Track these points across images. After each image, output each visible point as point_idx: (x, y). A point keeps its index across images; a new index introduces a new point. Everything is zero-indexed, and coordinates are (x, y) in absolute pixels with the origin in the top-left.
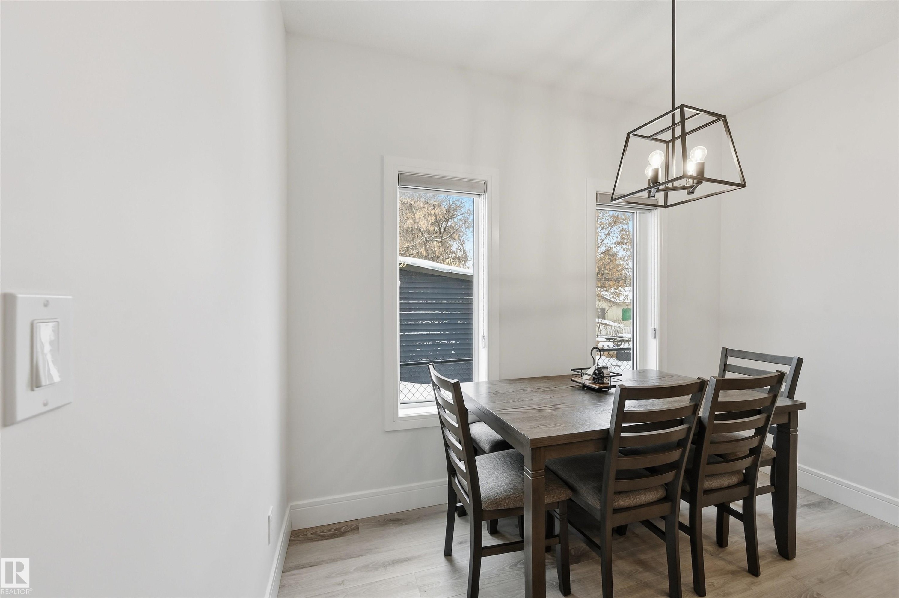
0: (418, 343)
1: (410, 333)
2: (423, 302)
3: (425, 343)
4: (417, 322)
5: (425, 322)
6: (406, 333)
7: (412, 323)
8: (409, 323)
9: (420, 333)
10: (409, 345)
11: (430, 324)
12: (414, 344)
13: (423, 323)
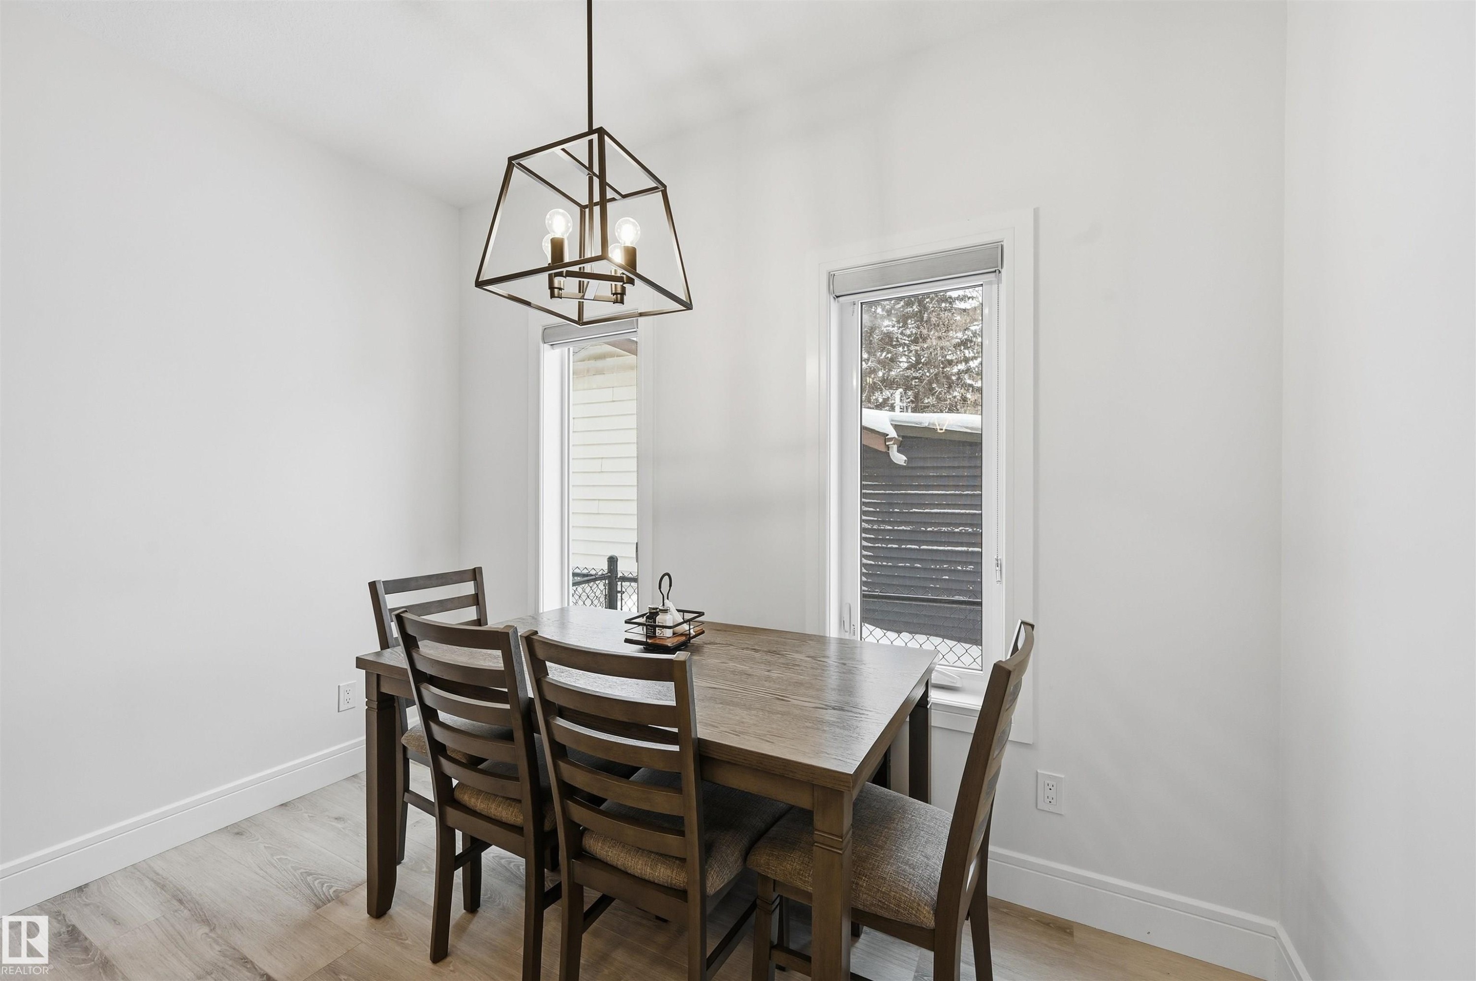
0: (945, 566)
1: (930, 547)
2: (957, 492)
3: (960, 568)
4: (944, 528)
5: (960, 529)
6: (922, 547)
7: (935, 529)
8: (928, 529)
9: (950, 548)
10: (928, 567)
11: (970, 534)
12: (938, 567)
13: (956, 530)
